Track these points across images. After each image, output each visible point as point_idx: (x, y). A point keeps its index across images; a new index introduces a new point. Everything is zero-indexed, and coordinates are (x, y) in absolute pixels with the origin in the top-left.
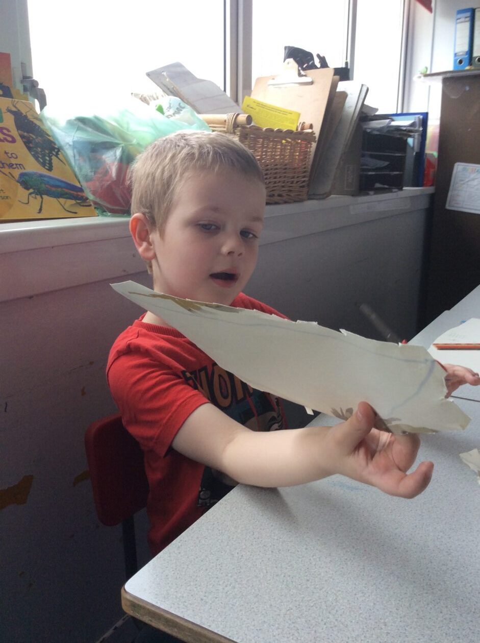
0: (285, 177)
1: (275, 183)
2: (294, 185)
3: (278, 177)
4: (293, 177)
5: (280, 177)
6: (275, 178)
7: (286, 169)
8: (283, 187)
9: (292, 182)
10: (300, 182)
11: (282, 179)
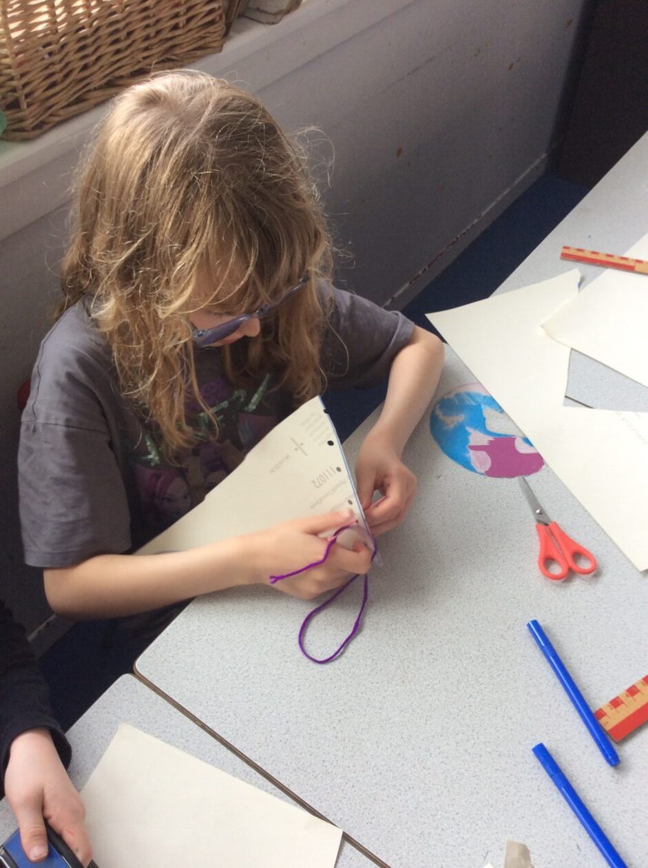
0: (147, 26)
1: (118, 52)
2: (177, 32)
3: (123, 34)
4: (177, 16)
5: (129, 34)
6: (117, 41)
7: (146, 9)
8: (146, 49)
9: (176, 27)
10: (199, 17)
11: (139, 35)
